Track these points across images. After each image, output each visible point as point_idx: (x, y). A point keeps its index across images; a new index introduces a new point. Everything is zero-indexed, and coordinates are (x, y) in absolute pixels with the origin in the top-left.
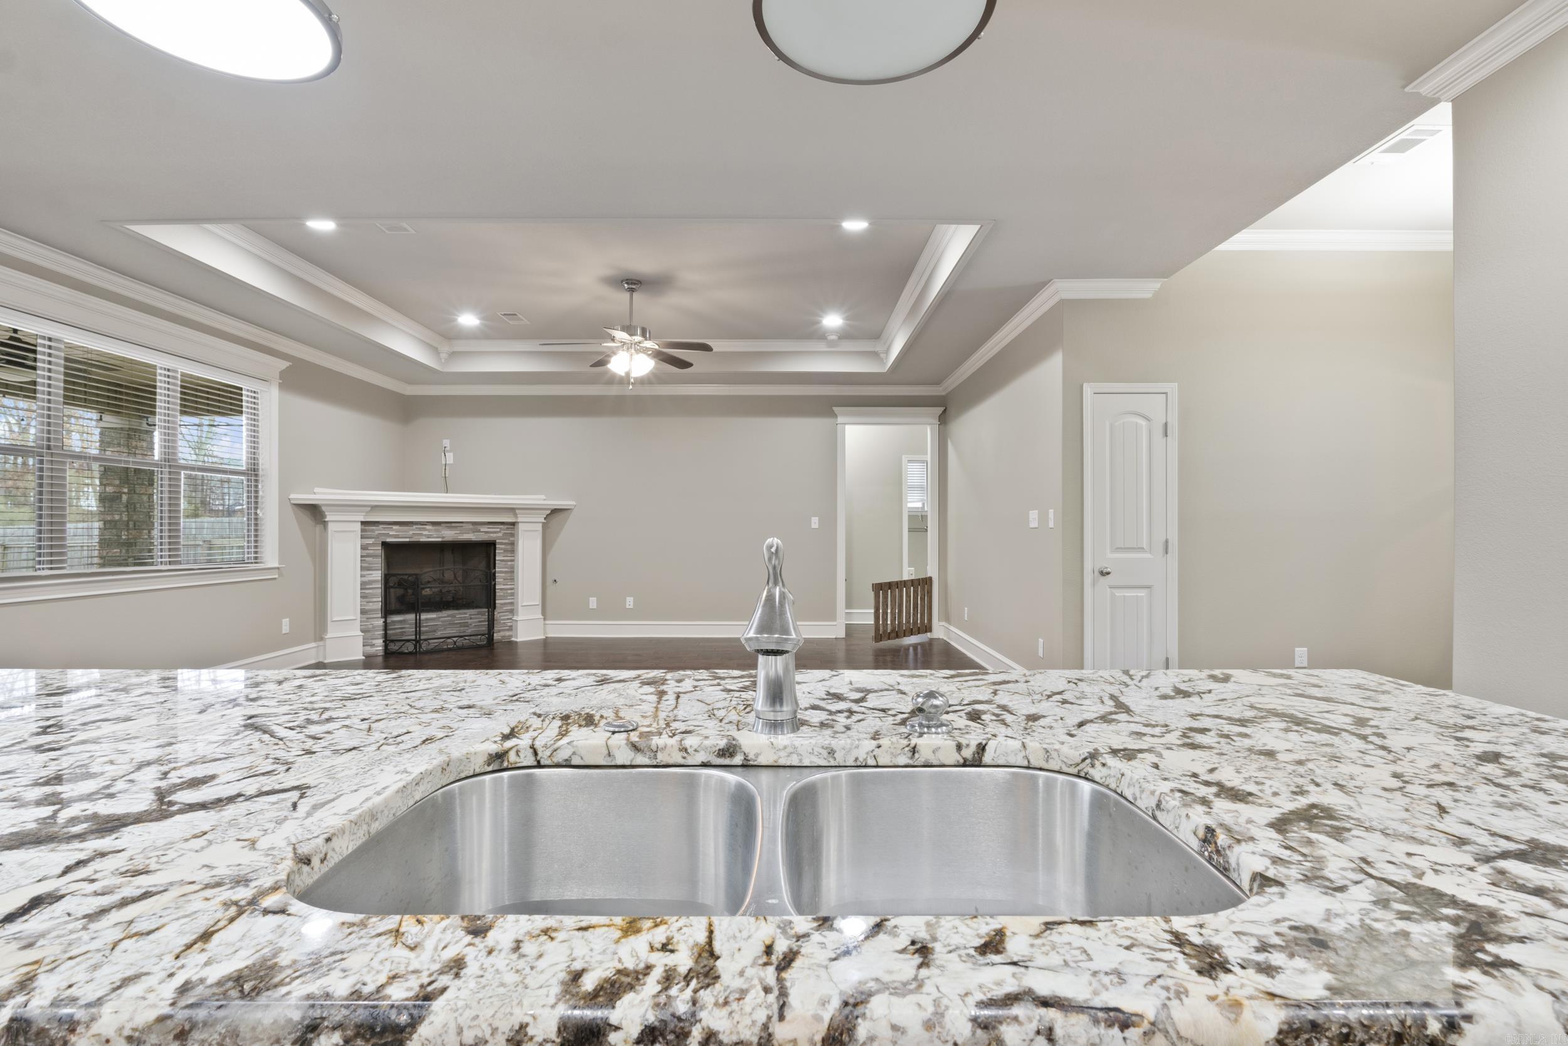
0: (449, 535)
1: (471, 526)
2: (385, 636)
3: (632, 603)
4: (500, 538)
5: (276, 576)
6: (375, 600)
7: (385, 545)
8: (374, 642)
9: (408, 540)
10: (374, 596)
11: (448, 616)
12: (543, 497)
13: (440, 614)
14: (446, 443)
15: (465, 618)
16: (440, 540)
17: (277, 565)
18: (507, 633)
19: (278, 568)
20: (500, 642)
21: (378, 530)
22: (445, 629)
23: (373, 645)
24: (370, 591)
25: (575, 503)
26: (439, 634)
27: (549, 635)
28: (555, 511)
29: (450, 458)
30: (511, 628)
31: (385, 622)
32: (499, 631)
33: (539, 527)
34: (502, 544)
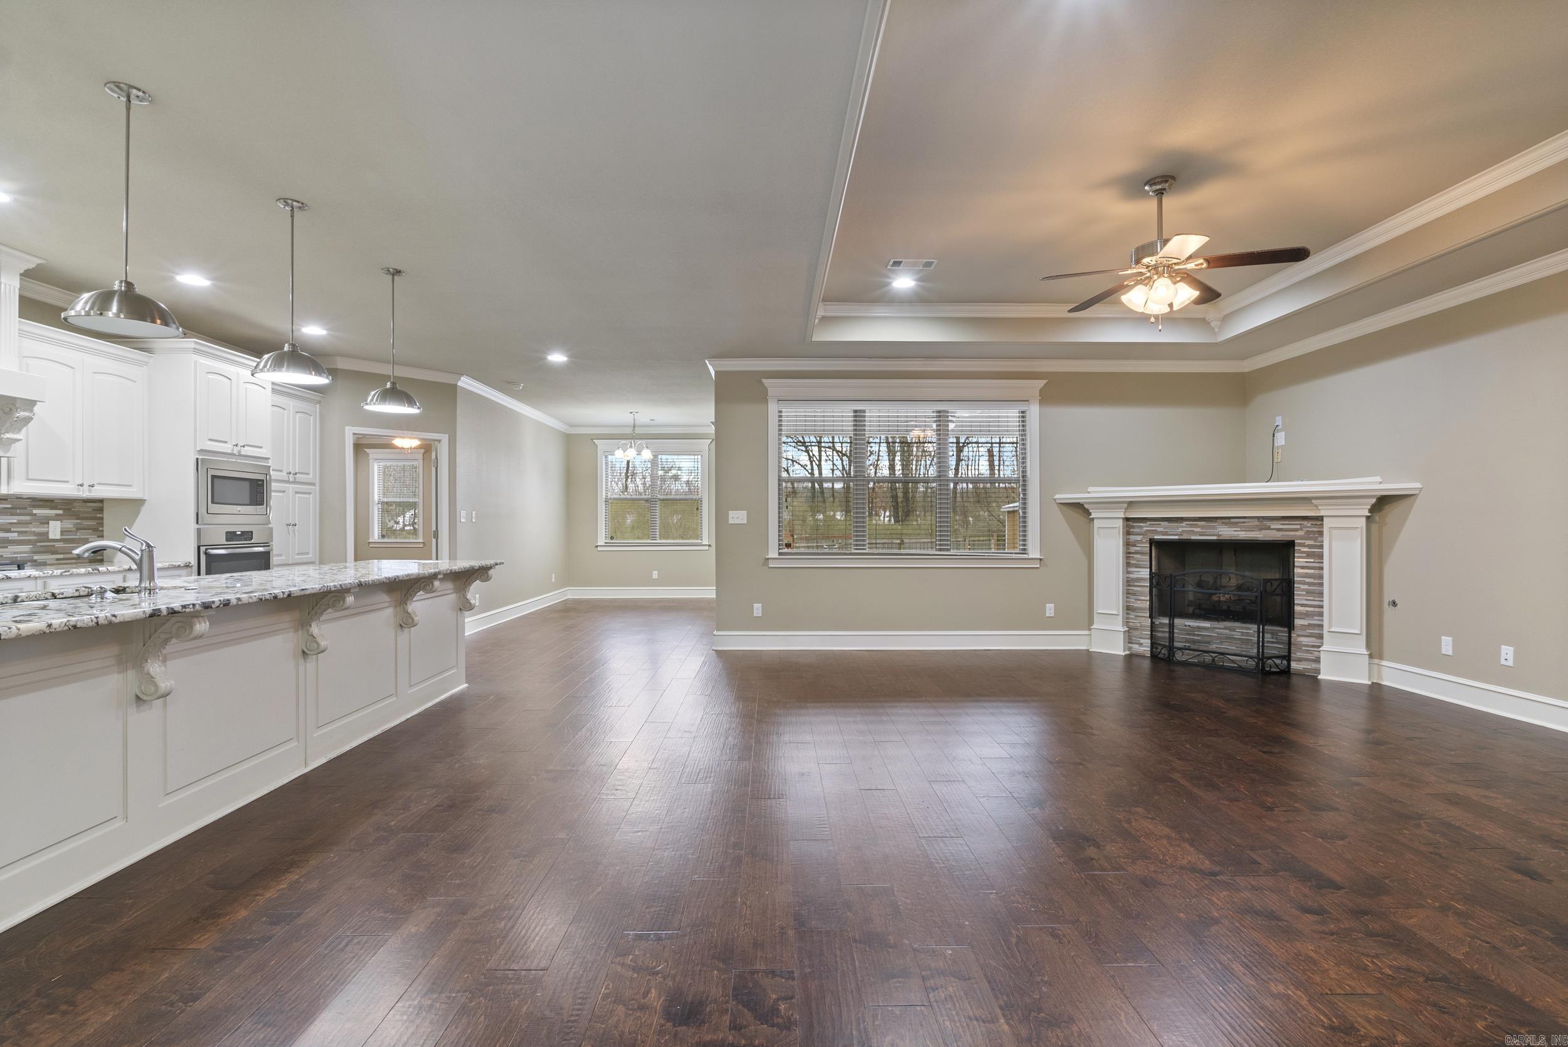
0: (1227, 533)
1: (1257, 523)
2: (1152, 637)
3: (1511, 657)
4: (1301, 538)
5: (1038, 566)
6: (1142, 598)
7: (1152, 542)
8: (1142, 641)
9: (1177, 537)
10: (1142, 594)
11: (1225, 628)
12: (1379, 479)
13: (1216, 624)
14: (1279, 421)
15: (1248, 634)
16: (1215, 538)
17: (1039, 557)
18: (1314, 666)
19: (1041, 559)
20: (1301, 674)
21: (1146, 527)
22: (1221, 643)
23: (1141, 644)
24: (1139, 589)
25: (1418, 485)
26: (1213, 647)
27: (1385, 683)
28: (1383, 502)
29: (1281, 439)
30: (1317, 660)
31: (1152, 623)
32: (1300, 660)
33: (1362, 522)
34: (1303, 545)
